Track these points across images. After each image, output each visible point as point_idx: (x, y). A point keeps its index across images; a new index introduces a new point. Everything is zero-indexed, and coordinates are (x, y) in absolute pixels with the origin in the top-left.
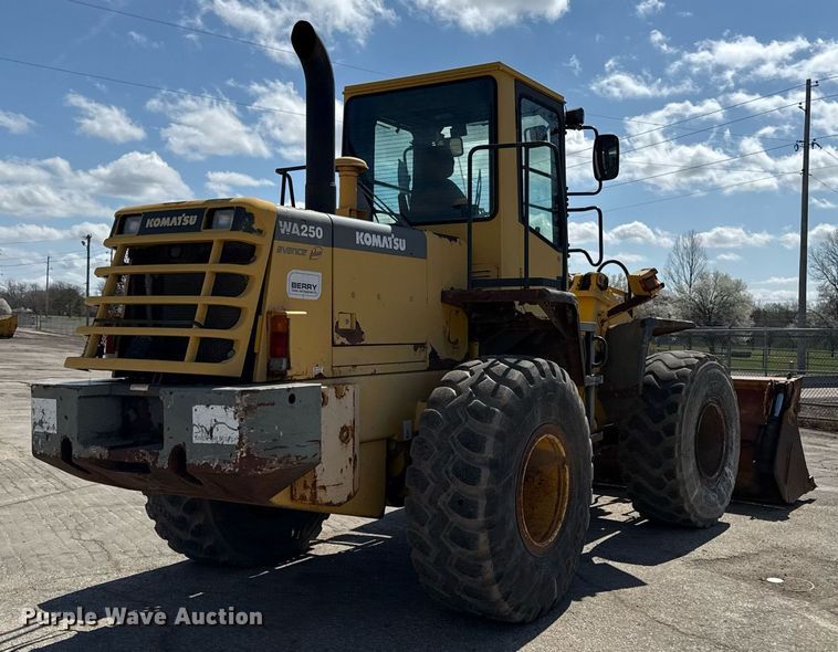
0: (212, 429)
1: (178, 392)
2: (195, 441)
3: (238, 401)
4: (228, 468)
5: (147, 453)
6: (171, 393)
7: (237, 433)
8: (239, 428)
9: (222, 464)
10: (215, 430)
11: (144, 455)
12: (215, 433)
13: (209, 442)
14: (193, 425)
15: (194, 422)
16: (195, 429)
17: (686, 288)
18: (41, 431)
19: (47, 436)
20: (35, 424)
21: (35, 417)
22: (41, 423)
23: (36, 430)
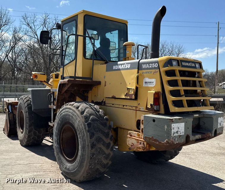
0: (221, 123)
6: (215, 115)
13: (220, 127)
18: (177, 135)
19: (180, 136)
20: (174, 133)
21: (174, 131)
22: (177, 132)
23: (174, 135)
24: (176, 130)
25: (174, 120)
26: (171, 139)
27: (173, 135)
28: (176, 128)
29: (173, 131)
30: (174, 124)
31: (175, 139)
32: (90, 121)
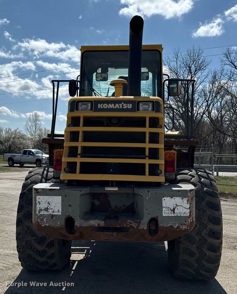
0: (174, 209)
1: (153, 191)
2: (164, 215)
3: (189, 195)
4: (184, 227)
5: (132, 222)
6: (149, 192)
7: (189, 210)
8: (190, 208)
9: (180, 226)
10: (176, 209)
11: (131, 223)
12: (176, 211)
13: (173, 215)
14: (162, 207)
15: (163, 206)
16: (164, 209)
17: (34, 134)
18: (47, 213)
19: (52, 216)
20: (41, 210)
21: (40, 206)
22: (47, 209)
23: (41, 213)
24: (43, 206)
25: (41, 190)
26: (36, 218)
27: (39, 212)
28: (44, 203)
29: (38, 206)
30: (39, 197)
31: (42, 220)
32: (25, 191)
